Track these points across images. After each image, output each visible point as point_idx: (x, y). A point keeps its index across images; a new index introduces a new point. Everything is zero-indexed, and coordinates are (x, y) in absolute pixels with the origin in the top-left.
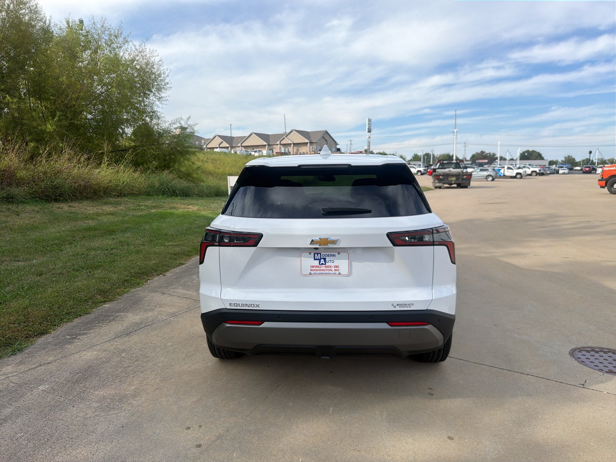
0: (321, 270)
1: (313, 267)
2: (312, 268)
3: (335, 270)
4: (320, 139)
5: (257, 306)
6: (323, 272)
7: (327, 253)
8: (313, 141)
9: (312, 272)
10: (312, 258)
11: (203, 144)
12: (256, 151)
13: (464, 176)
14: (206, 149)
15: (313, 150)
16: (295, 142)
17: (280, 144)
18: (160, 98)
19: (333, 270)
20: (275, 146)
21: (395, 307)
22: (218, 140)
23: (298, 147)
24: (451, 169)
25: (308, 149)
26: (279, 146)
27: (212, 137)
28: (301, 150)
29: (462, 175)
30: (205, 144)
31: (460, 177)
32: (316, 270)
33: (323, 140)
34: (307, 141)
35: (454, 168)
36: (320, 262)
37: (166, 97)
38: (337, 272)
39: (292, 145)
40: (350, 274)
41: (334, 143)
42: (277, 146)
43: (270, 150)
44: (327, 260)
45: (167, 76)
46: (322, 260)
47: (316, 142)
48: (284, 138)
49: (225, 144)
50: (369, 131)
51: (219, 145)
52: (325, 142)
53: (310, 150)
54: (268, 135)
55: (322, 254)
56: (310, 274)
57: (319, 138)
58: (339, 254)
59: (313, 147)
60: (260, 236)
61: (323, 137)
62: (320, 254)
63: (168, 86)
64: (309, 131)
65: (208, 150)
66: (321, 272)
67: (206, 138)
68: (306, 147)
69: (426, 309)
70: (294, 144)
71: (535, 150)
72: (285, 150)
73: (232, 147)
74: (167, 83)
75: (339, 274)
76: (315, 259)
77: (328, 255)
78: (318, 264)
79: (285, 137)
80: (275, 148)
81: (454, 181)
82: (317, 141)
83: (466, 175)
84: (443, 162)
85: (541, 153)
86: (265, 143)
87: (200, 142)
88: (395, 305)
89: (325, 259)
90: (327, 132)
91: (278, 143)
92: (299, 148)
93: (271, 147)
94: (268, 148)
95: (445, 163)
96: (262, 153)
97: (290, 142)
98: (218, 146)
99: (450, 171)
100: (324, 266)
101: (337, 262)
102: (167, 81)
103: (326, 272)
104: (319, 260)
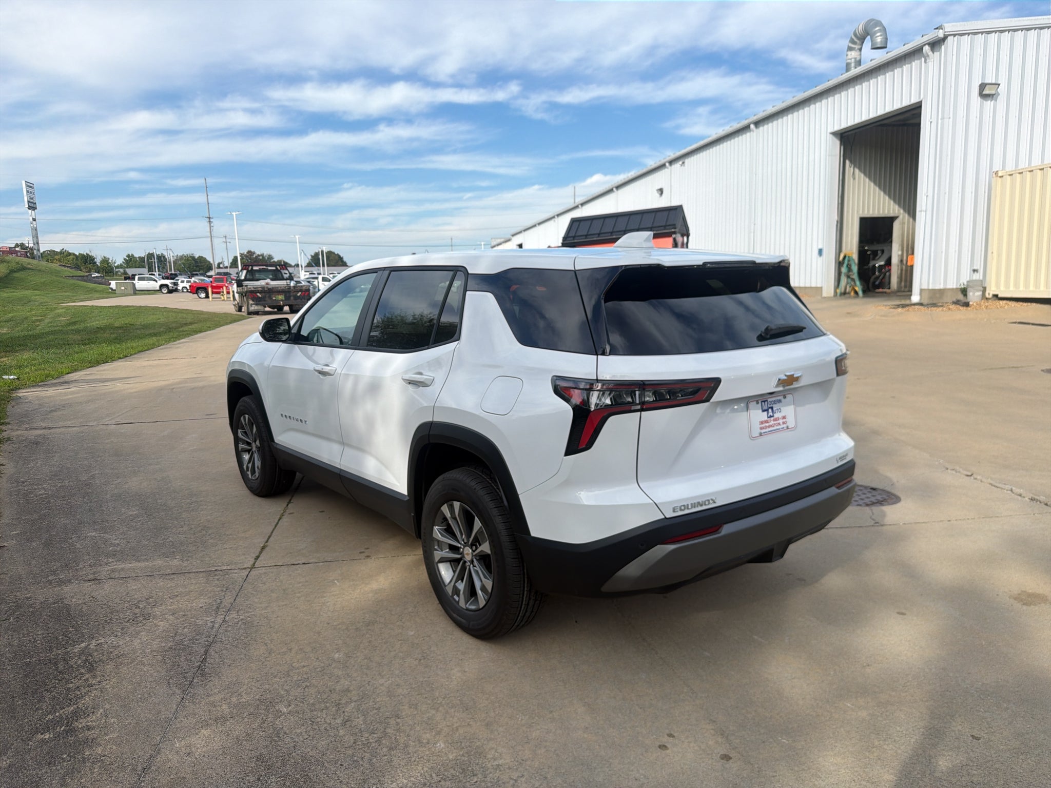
0: (771, 426)
1: (762, 423)
2: (762, 426)
3: (784, 423)
5: (714, 501)
6: (772, 429)
7: (774, 399)
9: (763, 431)
10: (759, 409)
13: (298, 292)
19: (781, 423)
24: (268, 281)
29: (295, 292)
31: (292, 294)
32: (766, 427)
35: (272, 280)
36: (768, 413)
38: (785, 426)
40: (797, 426)
44: (774, 409)
46: (770, 410)
50: (32, 207)
55: (769, 400)
56: (761, 434)
58: (785, 397)
60: (717, 381)
62: (767, 401)
71: (333, 250)
75: (788, 428)
76: (763, 411)
77: (775, 402)
78: (766, 418)
81: (282, 300)
83: (301, 290)
84: (252, 269)
85: (341, 256)
88: (838, 458)
89: (772, 408)
95: (256, 271)
99: (267, 284)
100: (772, 419)
101: (785, 411)
103: (775, 428)
104: (767, 410)
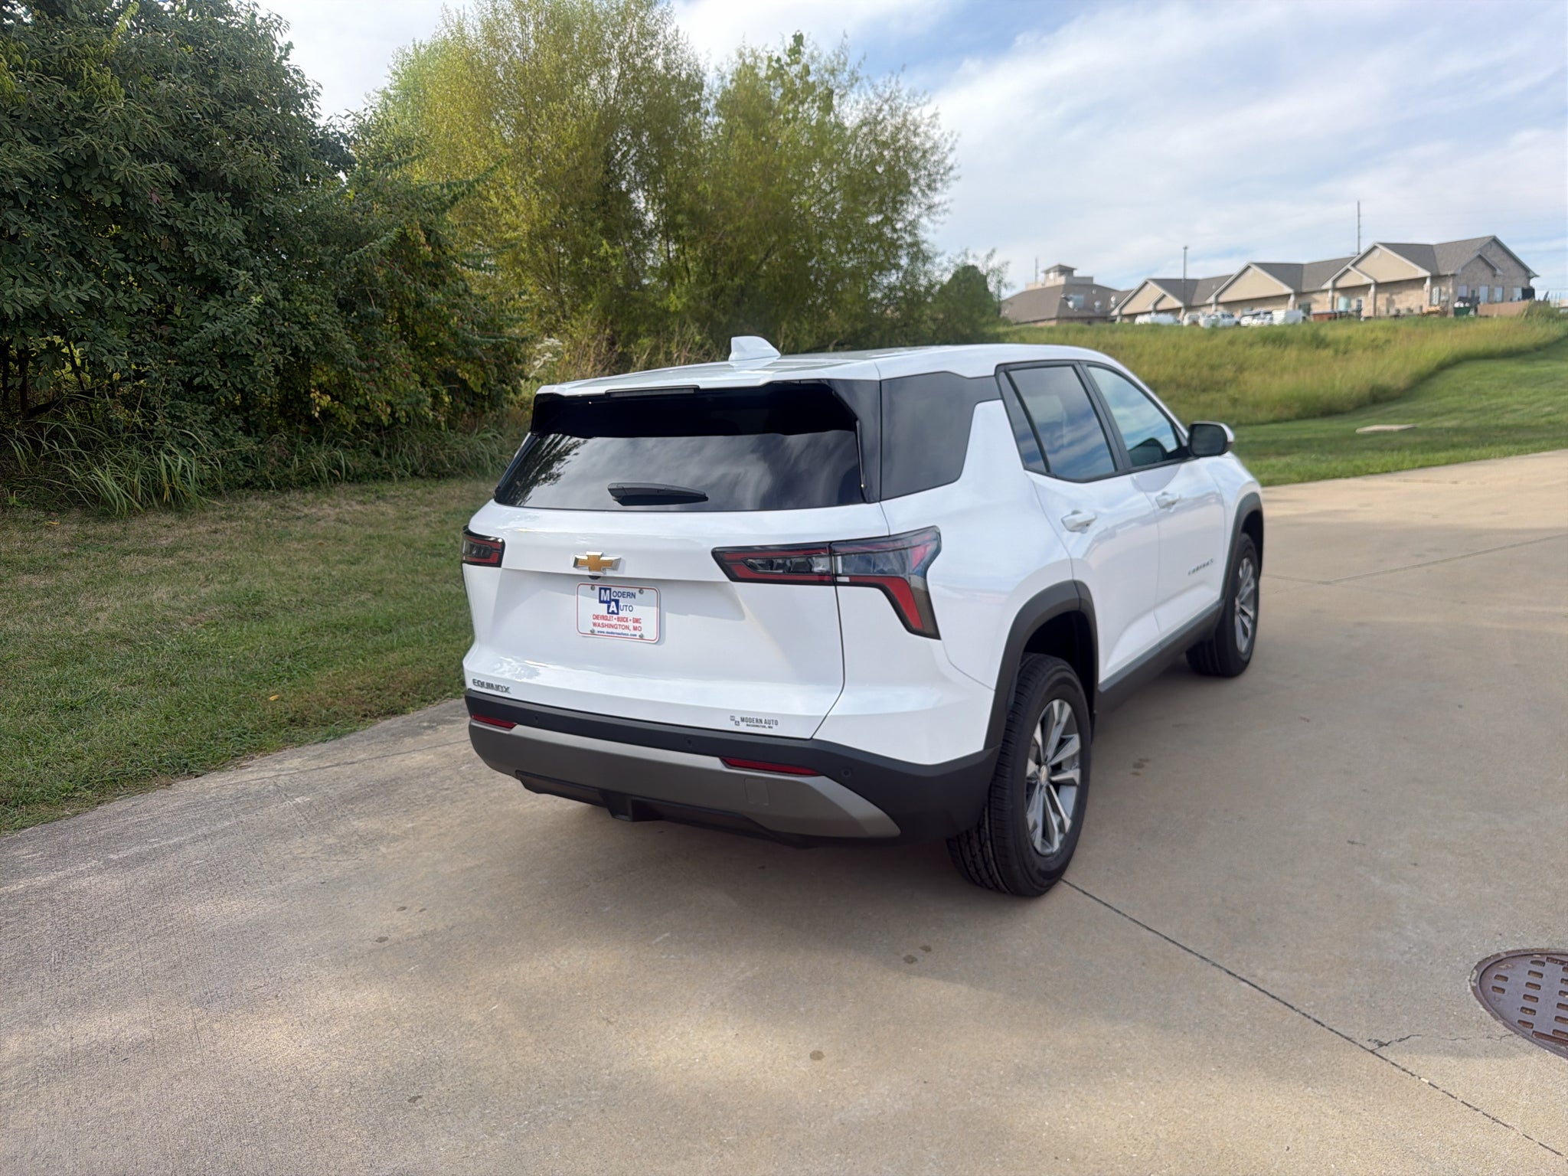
0: (611, 626)
1: (597, 617)
2: (596, 621)
3: (635, 629)
4: (1469, 264)
5: (507, 690)
6: (614, 630)
7: (622, 590)
8: (1443, 273)
9: (597, 629)
10: (596, 598)
11: (1112, 306)
12: (1258, 314)
14: (1118, 319)
15: (1443, 298)
16: (1381, 280)
17: (1335, 289)
18: (930, 207)
19: (631, 628)
20: (1316, 296)
21: (737, 724)
22: (1155, 291)
23: (1391, 294)
25: (1427, 296)
26: (1330, 294)
27: (1136, 286)
28: (1401, 302)
30: (1117, 305)
32: (604, 626)
33: (1481, 264)
34: (1422, 273)
36: (609, 607)
37: (945, 203)
38: (638, 633)
39: (1373, 289)
40: (660, 639)
41: (1522, 272)
42: (1324, 294)
43: (1300, 307)
44: (621, 604)
45: (951, 149)
46: (613, 604)
47: (1453, 275)
48: (1348, 270)
49: (1172, 302)
51: (1156, 304)
52: (1488, 272)
53: (1431, 300)
54: (1299, 267)
55: (613, 589)
56: (592, 632)
57: (1464, 262)
58: (641, 592)
59: (1444, 289)
60: (503, 546)
61: (1480, 257)
62: (610, 590)
63: (952, 174)
64: (1432, 241)
65: (1126, 321)
66: (610, 630)
67: (1122, 288)
68: (1420, 292)
69: (809, 737)
70: (1378, 285)
72: (1348, 305)
73: (1189, 308)
74: (951, 168)
75: (641, 637)
76: (601, 602)
77: (623, 594)
78: (604, 613)
79: (1352, 269)
80: (1316, 301)
82: (1459, 271)
86: (1287, 290)
87: (1108, 300)
88: (738, 719)
89: (617, 602)
90: (1495, 240)
91: (1329, 285)
92: (1394, 297)
93: (1304, 300)
94: (1295, 302)
96: (1272, 319)
97: (1366, 280)
98: (1151, 308)
100: (615, 616)
101: (639, 611)
102: (949, 162)
103: (620, 631)
104: (608, 603)
